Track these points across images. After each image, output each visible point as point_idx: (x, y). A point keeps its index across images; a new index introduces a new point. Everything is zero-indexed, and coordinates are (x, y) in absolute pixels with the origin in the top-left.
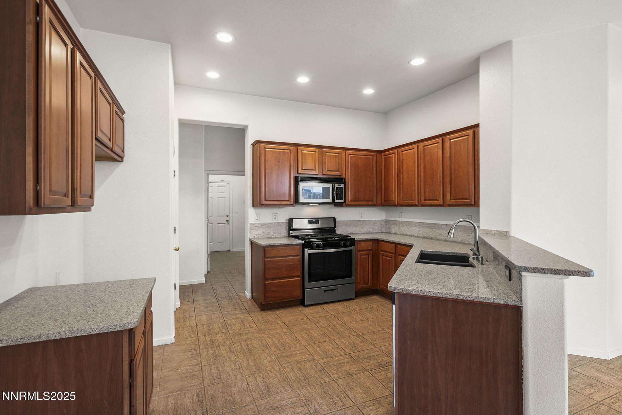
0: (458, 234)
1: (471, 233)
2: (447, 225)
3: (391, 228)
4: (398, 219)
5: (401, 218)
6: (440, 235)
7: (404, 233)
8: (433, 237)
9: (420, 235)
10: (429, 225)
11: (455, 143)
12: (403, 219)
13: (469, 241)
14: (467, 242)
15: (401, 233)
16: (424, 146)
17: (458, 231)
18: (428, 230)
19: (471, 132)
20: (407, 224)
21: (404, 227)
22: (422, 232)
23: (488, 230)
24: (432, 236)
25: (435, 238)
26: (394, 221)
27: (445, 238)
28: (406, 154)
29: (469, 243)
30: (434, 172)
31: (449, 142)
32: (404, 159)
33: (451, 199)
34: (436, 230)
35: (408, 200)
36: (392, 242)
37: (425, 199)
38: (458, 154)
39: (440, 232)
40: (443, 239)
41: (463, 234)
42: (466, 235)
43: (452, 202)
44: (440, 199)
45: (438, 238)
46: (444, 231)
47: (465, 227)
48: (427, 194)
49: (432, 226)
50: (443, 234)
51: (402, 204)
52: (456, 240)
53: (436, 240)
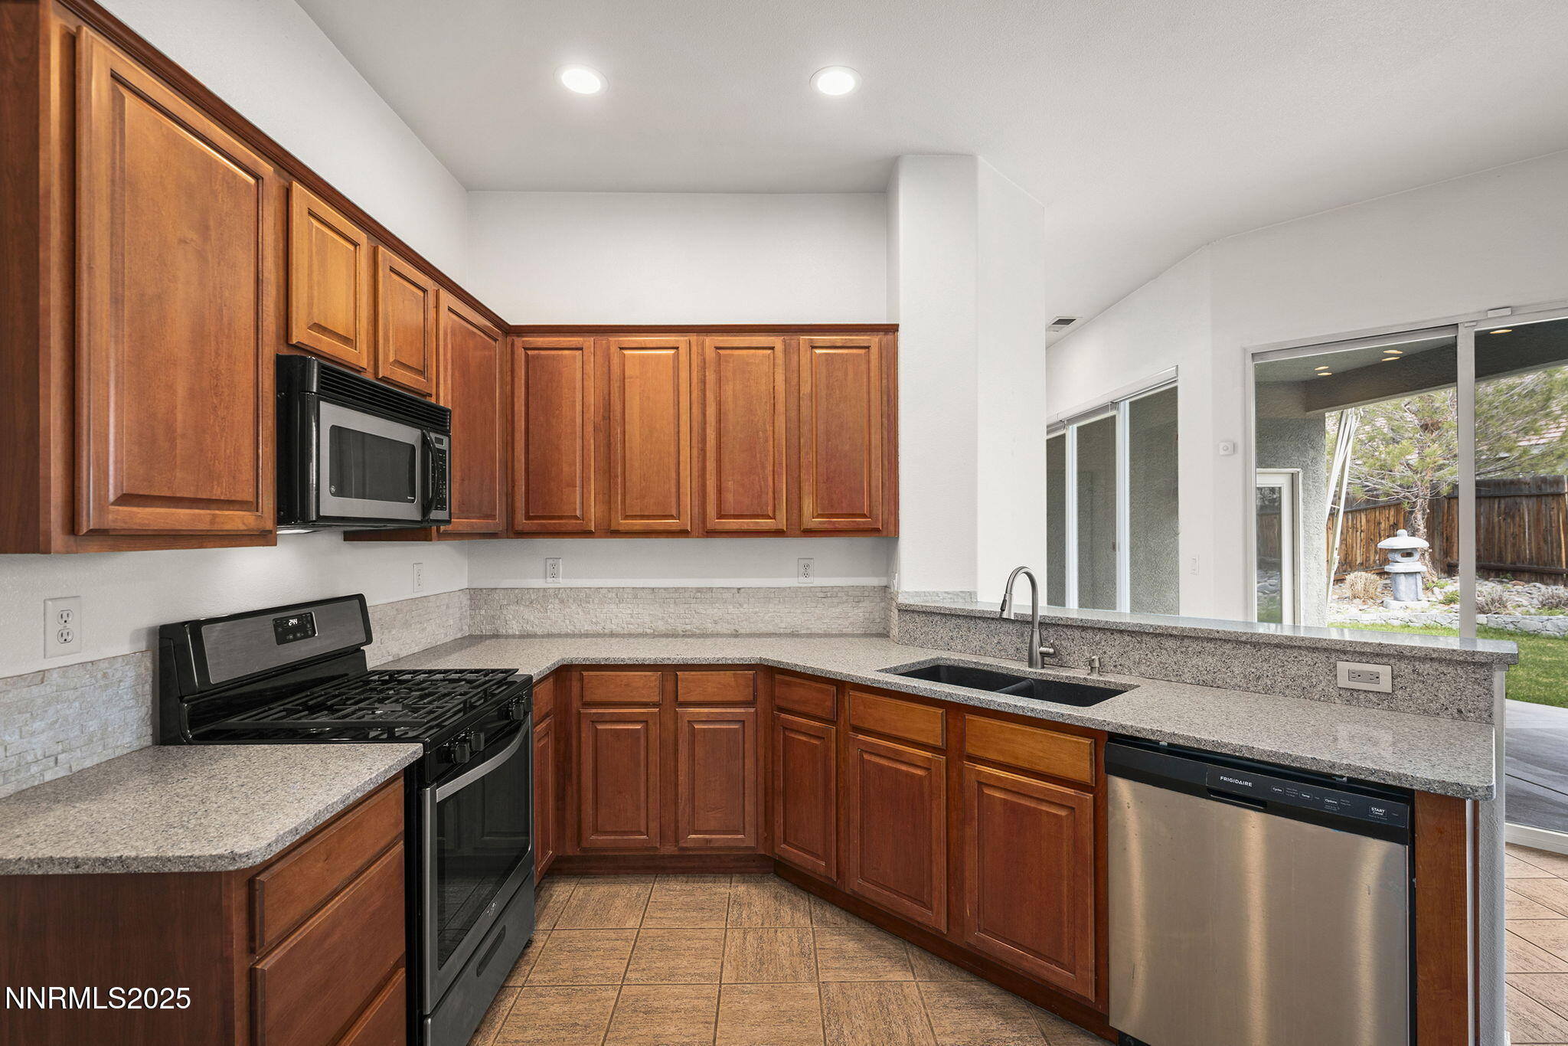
0: (774, 611)
1: (814, 605)
2: (739, 589)
3: (502, 617)
4: (538, 583)
5: (550, 580)
6: (716, 623)
7: (570, 629)
8: (690, 631)
9: (640, 630)
10: (676, 595)
11: (827, 360)
12: (562, 582)
13: (808, 628)
14: (803, 632)
15: (555, 631)
16: (717, 348)
17: (777, 602)
18: (672, 611)
19: (873, 340)
20: (582, 597)
21: (568, 610)
22: (647, 619)
23: (928, 592)
24: (688, 627)
25: (698, 632)
26: (517, 591)
27: (732, 627)
28: (643, 360)
29: (809, 632)
30: (758, 432)
31: (809, 353)
32: (631, 378)
33: (815, 515)
34: (700, 608)
35: (648, 517)
36: (637, 663)
37: (722, 513)
38: (837, 392)
39: (716, 611)
40: (725, 632)
41: (792, 611)
42: (799, 611)
43: (820, 523)
44: (777, 513)
45: (710, 630)
46: (731, 607)
47: (795, 590)
48: (729, 497)
49: (687, 595)
50: (729, 617)
51: (621, 528)
52: (771, 629)
53: (704, 636)
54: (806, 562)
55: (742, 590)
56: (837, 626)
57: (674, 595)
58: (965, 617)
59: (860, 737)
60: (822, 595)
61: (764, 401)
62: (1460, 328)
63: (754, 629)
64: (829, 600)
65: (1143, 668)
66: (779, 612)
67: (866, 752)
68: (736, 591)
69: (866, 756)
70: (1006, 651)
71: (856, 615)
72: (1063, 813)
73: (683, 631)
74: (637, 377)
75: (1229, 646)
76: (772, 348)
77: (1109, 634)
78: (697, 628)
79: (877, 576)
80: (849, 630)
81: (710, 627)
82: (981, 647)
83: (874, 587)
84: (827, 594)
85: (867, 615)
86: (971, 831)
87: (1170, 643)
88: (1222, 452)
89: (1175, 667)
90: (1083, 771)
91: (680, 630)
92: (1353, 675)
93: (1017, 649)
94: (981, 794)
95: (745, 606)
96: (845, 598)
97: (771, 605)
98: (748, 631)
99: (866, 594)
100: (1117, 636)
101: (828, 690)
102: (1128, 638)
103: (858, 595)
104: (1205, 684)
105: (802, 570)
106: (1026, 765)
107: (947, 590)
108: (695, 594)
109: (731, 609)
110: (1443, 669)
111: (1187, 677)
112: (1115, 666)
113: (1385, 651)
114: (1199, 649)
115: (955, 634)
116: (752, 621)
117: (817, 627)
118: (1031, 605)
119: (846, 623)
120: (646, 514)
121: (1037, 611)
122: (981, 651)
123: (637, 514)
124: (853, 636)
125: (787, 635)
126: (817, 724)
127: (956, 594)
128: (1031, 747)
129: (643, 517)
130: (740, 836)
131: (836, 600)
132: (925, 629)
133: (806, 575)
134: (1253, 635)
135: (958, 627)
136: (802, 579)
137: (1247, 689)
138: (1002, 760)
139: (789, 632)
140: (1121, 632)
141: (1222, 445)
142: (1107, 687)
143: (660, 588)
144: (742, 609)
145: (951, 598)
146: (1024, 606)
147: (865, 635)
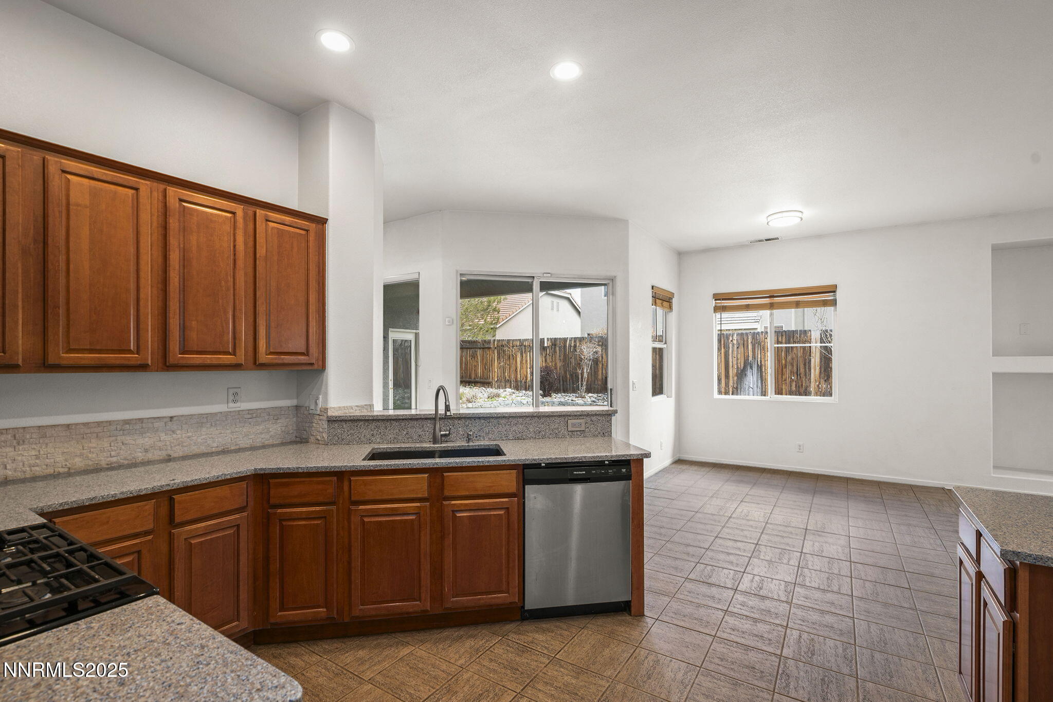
0: (206, 434)
1: (242, 425)
2: (172, 418)
6: (147, 451)
11: (278, 233)
14: (232, 448)
16: (181, 200)
17: (208, 426)
18: (93, 445)
19: (311, 226)
22: (60, 458)
23: (347, 407)
24: (114, 459)
25: (126, 462)
27: (164, 453)
30: (220, 281)
31: (264, 224)
32: (78, 205)
33: (268, 352)
34: (128, 439)
35: (100, 351)
36: (131, 495)
37: (185, 349)
38: (286, 260)
39: (146, 441)
40: (157, 458)
41: (223, 432)
42: (228, 431)
43: (272, 359)
44: (237, 351)
45: (140, 459)
46: (164, 434)
47: (226, 414)
48: (193, 335)
49: (113, 427)
50: (160, 444)
51: (64, 362)
52: (203, 449)
53: (134, 465)
54: (235, 390)
55: (175, 419)
56: (260, 440)
57: (96, 430)
58: (383, 420)
59: (361, 507)
60: (249, 416)
61: (226, 256)
62: (535, 278)
63: (187, 451)
64: (254, 420)
65: (490, 436)
66: (211, 434)
67: (366, 516)
68: (168, 420)
69: (366, 519)
70: (411, 438)
71: (275, 430)
72: (502, 512)
73: (108, 464)
74: (87, 207)
75: (529, 419)
76: (234, 213)
77: (473, 420)
78: (125, 459)
79: (289, 399)
80: (270, 442)
81: (140, 456)
82: (395, 438)
83: (289, 407)
84: (253, 414)
85: (283, 428)
86: (449, 540)
87: (503, 421)
88: (447, 323)
89: (505, 433)
90: (512, 487)
91: (104, 464)
92: (574, 425)
93: (419, 436)
94: (454, 517)
95: (178, 432)
96: (267, 417)
97: (204, 429)
98: (181, 454)
99: (283, 412)
100: (477, 421)
101: (331, 480)
102: (483, 421)
103: (275, 414)
104: (518, 439)
105: (231, 398)
106: (482, 493)
107: (357, 404)
108: (122, 426)
109: (163, 436)
110: (599, 418)
111: (511, 437)
112: (476, 437)
113: (584, 413)
114: (516, 422)
115: (375, 432)
116: (185, 444)
117: (244, 443)
118: (434, 408)
119: (268, 437)
120: (98, 348)
121: (438, 411)
122: (395, 440)
123: (85, 348)
124: (273, 446)
125: (218, 453)
126: (318, 508)
127: (362, 407)
128: (483, 482)
129: (91, 351)
130: (234, 624)
131: (259, 419)
132: (352, 431)
133: (235, 401)
134: (539, 412)
135: (377, 427)
136: (231, 405)
137: (535, 438)
138: (467, 494)
139: (220, 450)
140: (479, 418)
141: (447, 319)
142: (480, 448)
143: (77, 424)
144: (174, 436)
145: (359, 410)
146: (430, 410)
147: (283, 444)
